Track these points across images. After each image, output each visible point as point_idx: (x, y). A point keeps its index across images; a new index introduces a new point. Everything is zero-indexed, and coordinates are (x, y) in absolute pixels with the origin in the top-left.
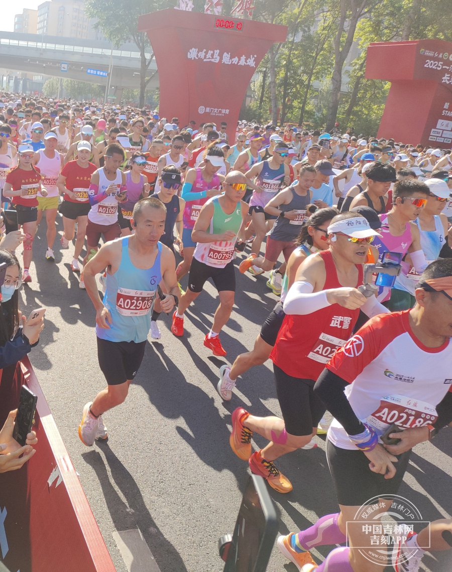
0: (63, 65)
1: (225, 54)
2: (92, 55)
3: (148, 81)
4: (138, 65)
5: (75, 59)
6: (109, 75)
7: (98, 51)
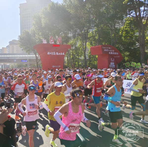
0: (15, 60)
1: (57, 53)
2: (22, 57)
3: (38, 62)
4: (35, 58)
5: (18, 58)
6: (28, 61)
7: (24, 56)
